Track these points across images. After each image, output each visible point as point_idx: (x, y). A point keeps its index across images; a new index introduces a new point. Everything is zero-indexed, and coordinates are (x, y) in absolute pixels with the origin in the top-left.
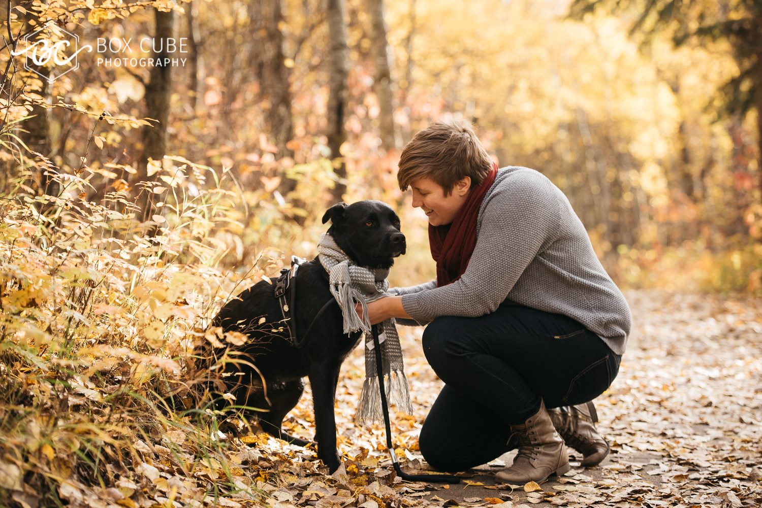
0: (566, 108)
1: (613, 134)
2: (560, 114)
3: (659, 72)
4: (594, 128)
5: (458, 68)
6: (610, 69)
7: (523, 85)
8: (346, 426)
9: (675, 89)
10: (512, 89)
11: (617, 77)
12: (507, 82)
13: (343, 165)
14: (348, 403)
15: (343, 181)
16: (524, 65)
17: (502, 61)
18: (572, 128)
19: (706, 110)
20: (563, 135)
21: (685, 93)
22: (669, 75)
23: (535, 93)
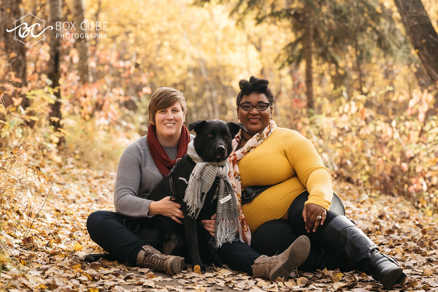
0: (193, 58)
1: (221, 74)
2: (188, 62)
3: (249, 37)
4: (210, 71)
5: (127, 33)
6: (220, 35)
7: (166, 44)
8: (66, 240)
9: (259, 49)
10: (160, 46)
11: (224, 40)
12: (158, 42)
13: (59, 90)
14: (66, 228)
15: (59, 100)
16: (167, 32)
17: (154, 29)
18: (195, 71)
19: (276, 61)
20: (190, 75)
21: (264, 50)
22: (255, 39)
23: (174, 49)
